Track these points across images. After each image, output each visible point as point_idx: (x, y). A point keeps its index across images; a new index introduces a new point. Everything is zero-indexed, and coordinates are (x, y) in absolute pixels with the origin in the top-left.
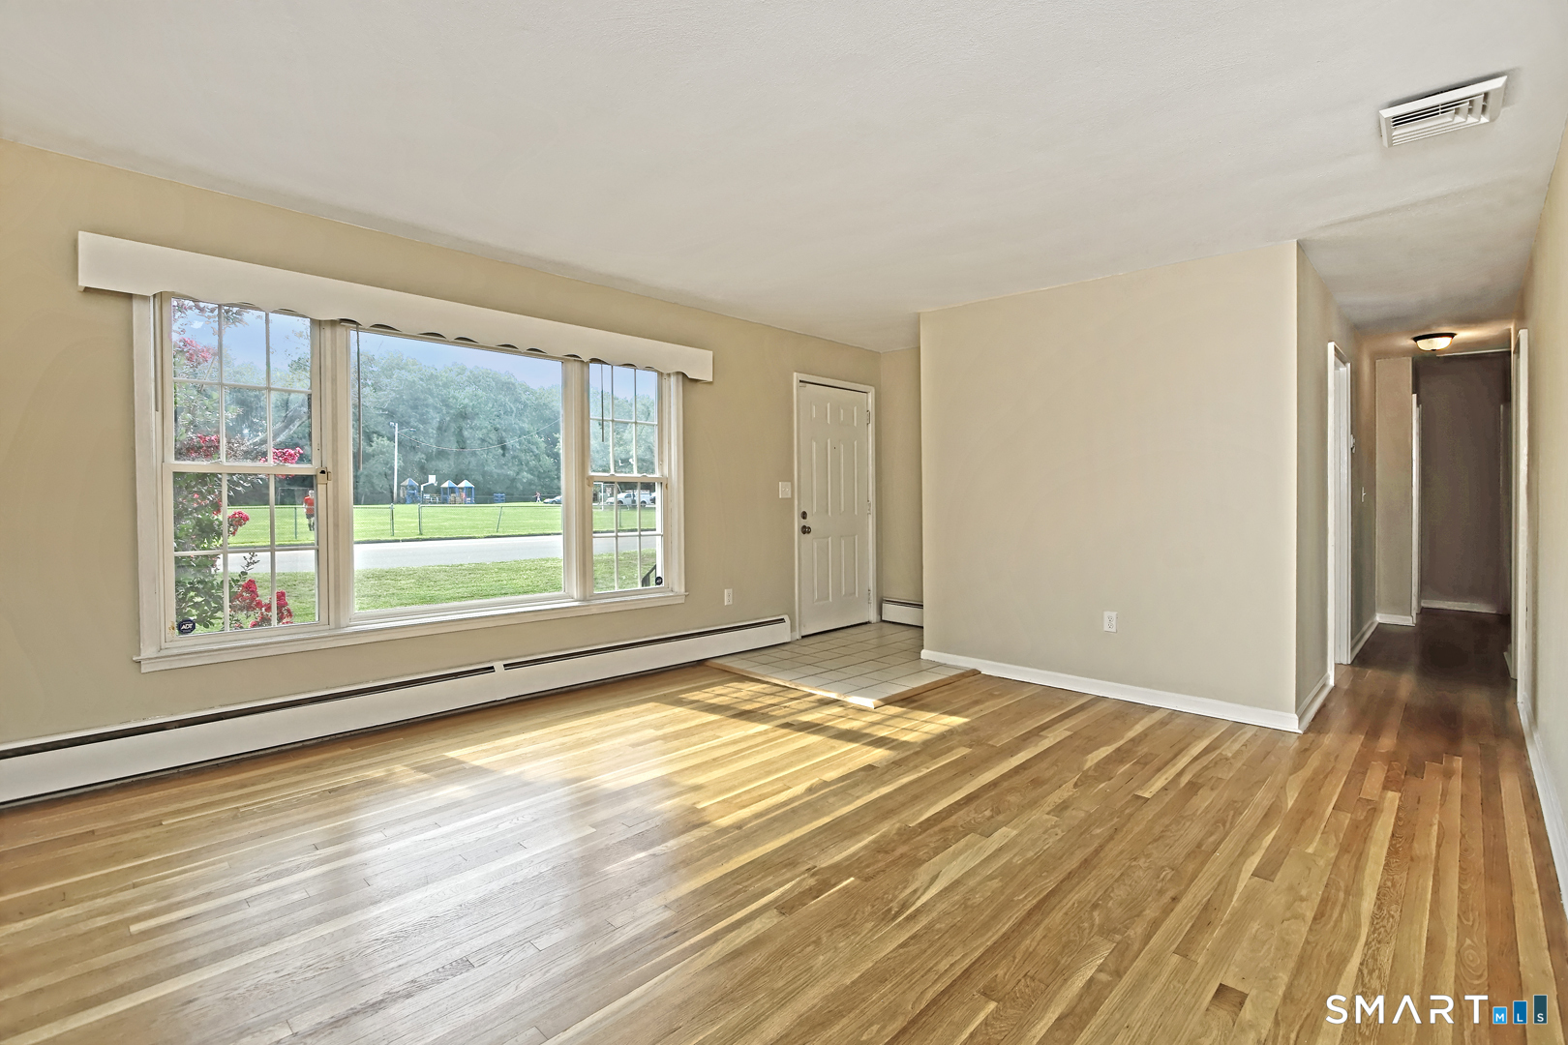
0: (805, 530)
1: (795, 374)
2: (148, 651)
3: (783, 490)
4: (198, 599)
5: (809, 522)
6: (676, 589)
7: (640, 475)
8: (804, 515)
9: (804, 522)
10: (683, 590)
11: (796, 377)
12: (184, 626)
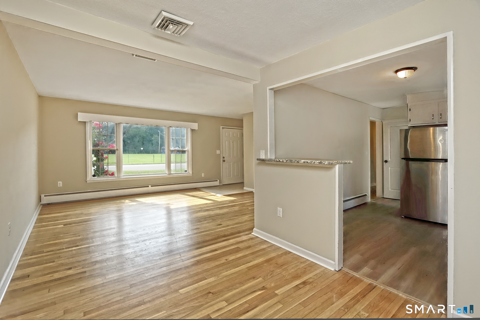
0: (224, 161)
1: (221, 126)
2: (88, 179)
3: (218, 152)
4: (98, 173)
5: (225, 159)
6: (190, 173)
7: (181, 149)
8: (224, 158)
9: (223, 159)
10: (192, 173)
11: (221, 127)
12: (94, 176)
